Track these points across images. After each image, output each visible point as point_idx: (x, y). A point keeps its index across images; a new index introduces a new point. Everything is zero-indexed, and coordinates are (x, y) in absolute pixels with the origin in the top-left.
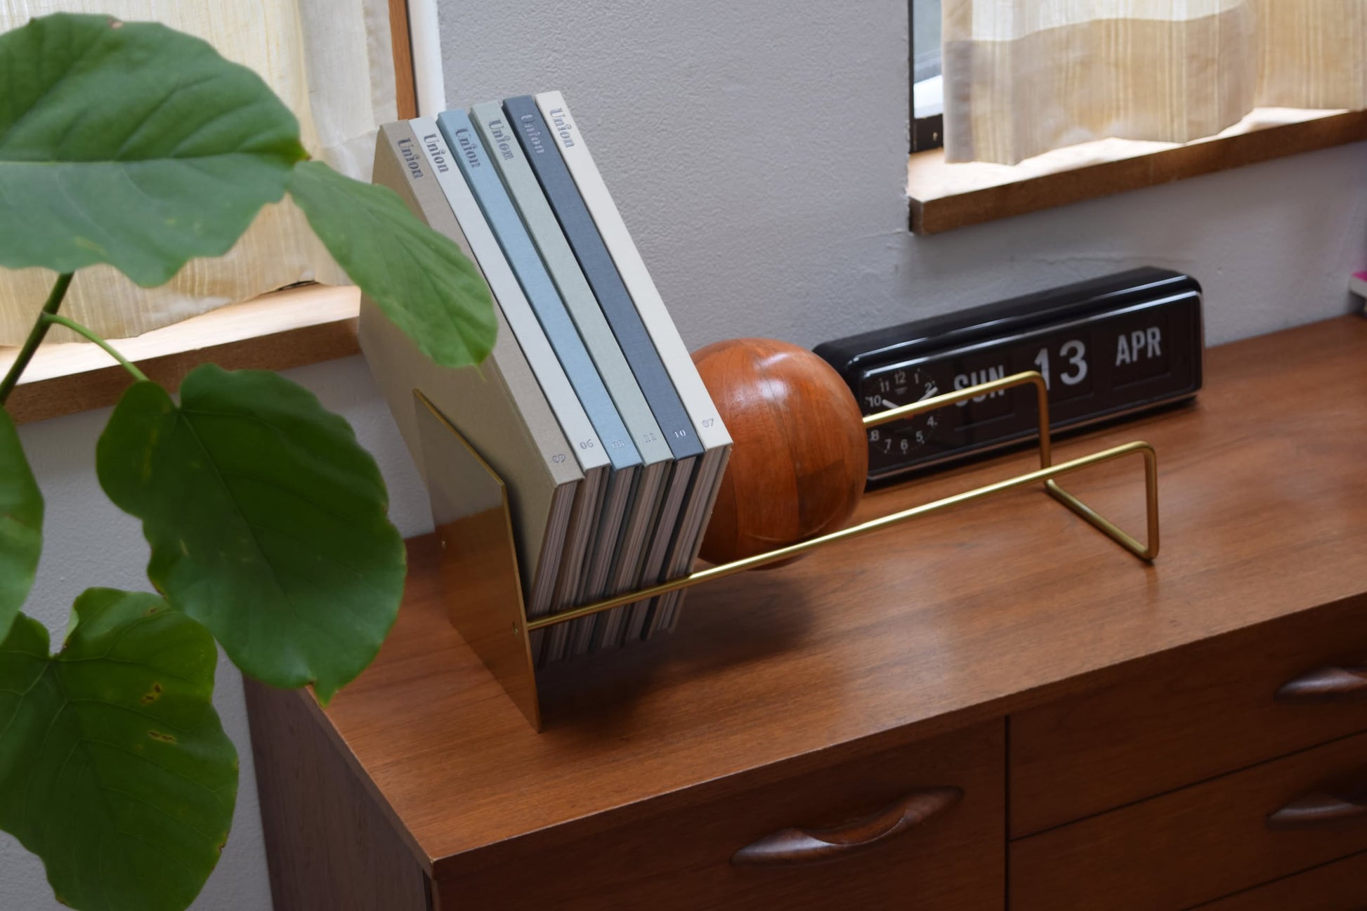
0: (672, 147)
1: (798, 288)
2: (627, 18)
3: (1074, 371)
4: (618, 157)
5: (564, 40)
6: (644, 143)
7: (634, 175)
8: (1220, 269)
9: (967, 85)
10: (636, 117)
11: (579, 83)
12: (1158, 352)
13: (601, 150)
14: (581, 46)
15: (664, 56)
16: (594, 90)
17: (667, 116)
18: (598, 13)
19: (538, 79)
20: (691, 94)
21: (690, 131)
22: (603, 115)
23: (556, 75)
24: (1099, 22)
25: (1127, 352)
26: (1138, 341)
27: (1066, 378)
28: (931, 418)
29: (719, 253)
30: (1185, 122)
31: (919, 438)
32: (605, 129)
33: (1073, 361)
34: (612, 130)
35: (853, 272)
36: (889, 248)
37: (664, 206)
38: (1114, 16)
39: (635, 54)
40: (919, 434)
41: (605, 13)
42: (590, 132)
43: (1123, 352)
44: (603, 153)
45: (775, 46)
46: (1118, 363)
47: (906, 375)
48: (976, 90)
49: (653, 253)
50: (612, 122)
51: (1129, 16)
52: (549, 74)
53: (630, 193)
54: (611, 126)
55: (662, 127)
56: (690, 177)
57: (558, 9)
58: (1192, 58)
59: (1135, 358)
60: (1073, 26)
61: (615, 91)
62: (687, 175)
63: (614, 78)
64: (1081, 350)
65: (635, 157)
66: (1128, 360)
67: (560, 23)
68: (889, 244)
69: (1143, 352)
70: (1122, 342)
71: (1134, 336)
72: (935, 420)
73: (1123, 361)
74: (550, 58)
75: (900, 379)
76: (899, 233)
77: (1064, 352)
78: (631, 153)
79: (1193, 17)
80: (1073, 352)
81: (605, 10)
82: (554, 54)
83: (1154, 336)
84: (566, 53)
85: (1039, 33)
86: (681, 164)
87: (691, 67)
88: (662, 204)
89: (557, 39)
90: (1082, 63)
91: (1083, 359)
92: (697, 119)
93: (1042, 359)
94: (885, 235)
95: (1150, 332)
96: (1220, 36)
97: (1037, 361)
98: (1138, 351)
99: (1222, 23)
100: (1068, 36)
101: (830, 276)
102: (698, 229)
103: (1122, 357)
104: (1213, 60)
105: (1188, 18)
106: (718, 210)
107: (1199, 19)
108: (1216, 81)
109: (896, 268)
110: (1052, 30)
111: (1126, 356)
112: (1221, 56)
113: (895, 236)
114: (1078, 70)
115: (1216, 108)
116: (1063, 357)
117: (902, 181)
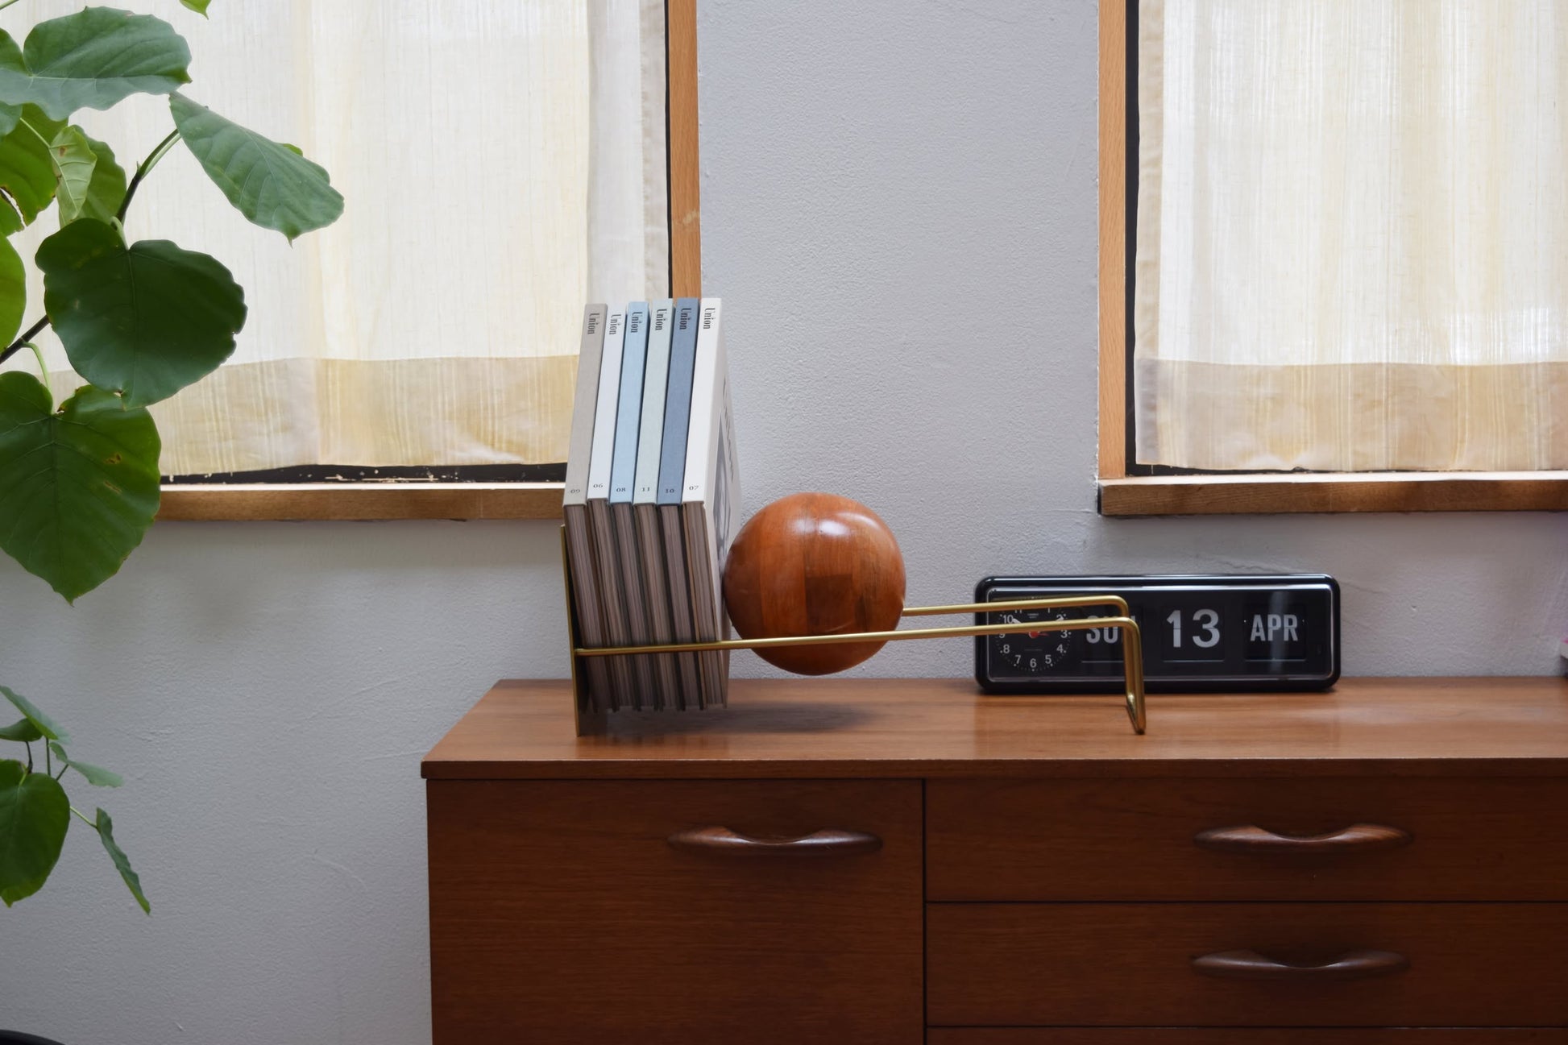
0: (886, 405)
1: (993, 542)
2: (853, 298)
3: (1206, 636)
4: (840, 405)
5: (801, 307)
6: (862, 398)
7: (852, 422)
8: (1414, 607)
9: (1154, 396)
10: (857, 377)
11: (811, 342)
12: (1295, 638)
13: (826, 397)
14: (814, 313)
15: (883, 331)
16: (823, 349)
17: (883, 380)
18: (831, 290)
19: (777, 334)
20: (904, 365)
21: (902, 395)
22: (829, 369)
23: (793, 332)
24: (1292, 367)
25: (1262, 631)
27: (1197, 640)
28: (1061, 646)
29: (922, 499)
30: (1350, 450)
31: (1048, 661)
32: (830, 382)
33: (1205, 626)
34: (836, 383)
35: (1043, 538)
36: (1078, 523)
37: (876, 452)
38: (1303, 364)
39: (859, 327)
40: (1047, 657)
41: (835, 291)
42: (817, 381)
43: (1258, 630)
44: (827, 400)
46: (1253, 638)
48: (1161, 402)
49: (865, 488)
50: (836, 377)
51: (1315, 363)
52: (787, 331)
53: (848, 436)
54: (836, 379)
55: (878, 387)
56: (899, 432)
57: (798, 283)
58: (1357, 396)
59: (1271, 638)
60: (1265, 367)
61: (841, 353)
63: (840, 342)
64: (1215, 618)
65: (854, 408)
66: (1263, 639)
67: (798, 294)
68: (1077, 521)
69: (1279, 634)
70: (1258, 620)
71: (1270, 618)
72: (1063, 648)
73: (1258, 638)
74: (788, 319)
76: (1088, 512)
77: (1197, 617)
78: (851, 404)
79: (1357, 361)
80: (1207, 619)
81: (836, 289)
82: (792, 316)
83: (1291, 622)
84: (802, 317)
85: (1229, 366)
86: (892, 420)
87: (905, 344)
88: (875, 449)
89: (795, 305)
90: (1273, 399)
91: (1216, 627)
92: (908, 386)
93: (1175, 619)
94: (1074, 512)
95: (1287, 618)
96: (1387, 383)
97: (1170, 620)
98: (1274, 632)
99: (1390, 372)
100: (1260, 375)
101: (1022, 537)
102: (905, 475)
103: (1257, 634)
104: (1380, 402)
105: (1354, 362)
106: (923, 463)
107: (1364, 364)
108: (1384, 421)
109: (1085, 542)
110: (1244, 367)
111: (1262, 634)
112: (1390, 402)
113: (1084, 514)
114: (1269, 404)
115: (1384, 444)
116: (1195, 621)
117: (1091, 469)
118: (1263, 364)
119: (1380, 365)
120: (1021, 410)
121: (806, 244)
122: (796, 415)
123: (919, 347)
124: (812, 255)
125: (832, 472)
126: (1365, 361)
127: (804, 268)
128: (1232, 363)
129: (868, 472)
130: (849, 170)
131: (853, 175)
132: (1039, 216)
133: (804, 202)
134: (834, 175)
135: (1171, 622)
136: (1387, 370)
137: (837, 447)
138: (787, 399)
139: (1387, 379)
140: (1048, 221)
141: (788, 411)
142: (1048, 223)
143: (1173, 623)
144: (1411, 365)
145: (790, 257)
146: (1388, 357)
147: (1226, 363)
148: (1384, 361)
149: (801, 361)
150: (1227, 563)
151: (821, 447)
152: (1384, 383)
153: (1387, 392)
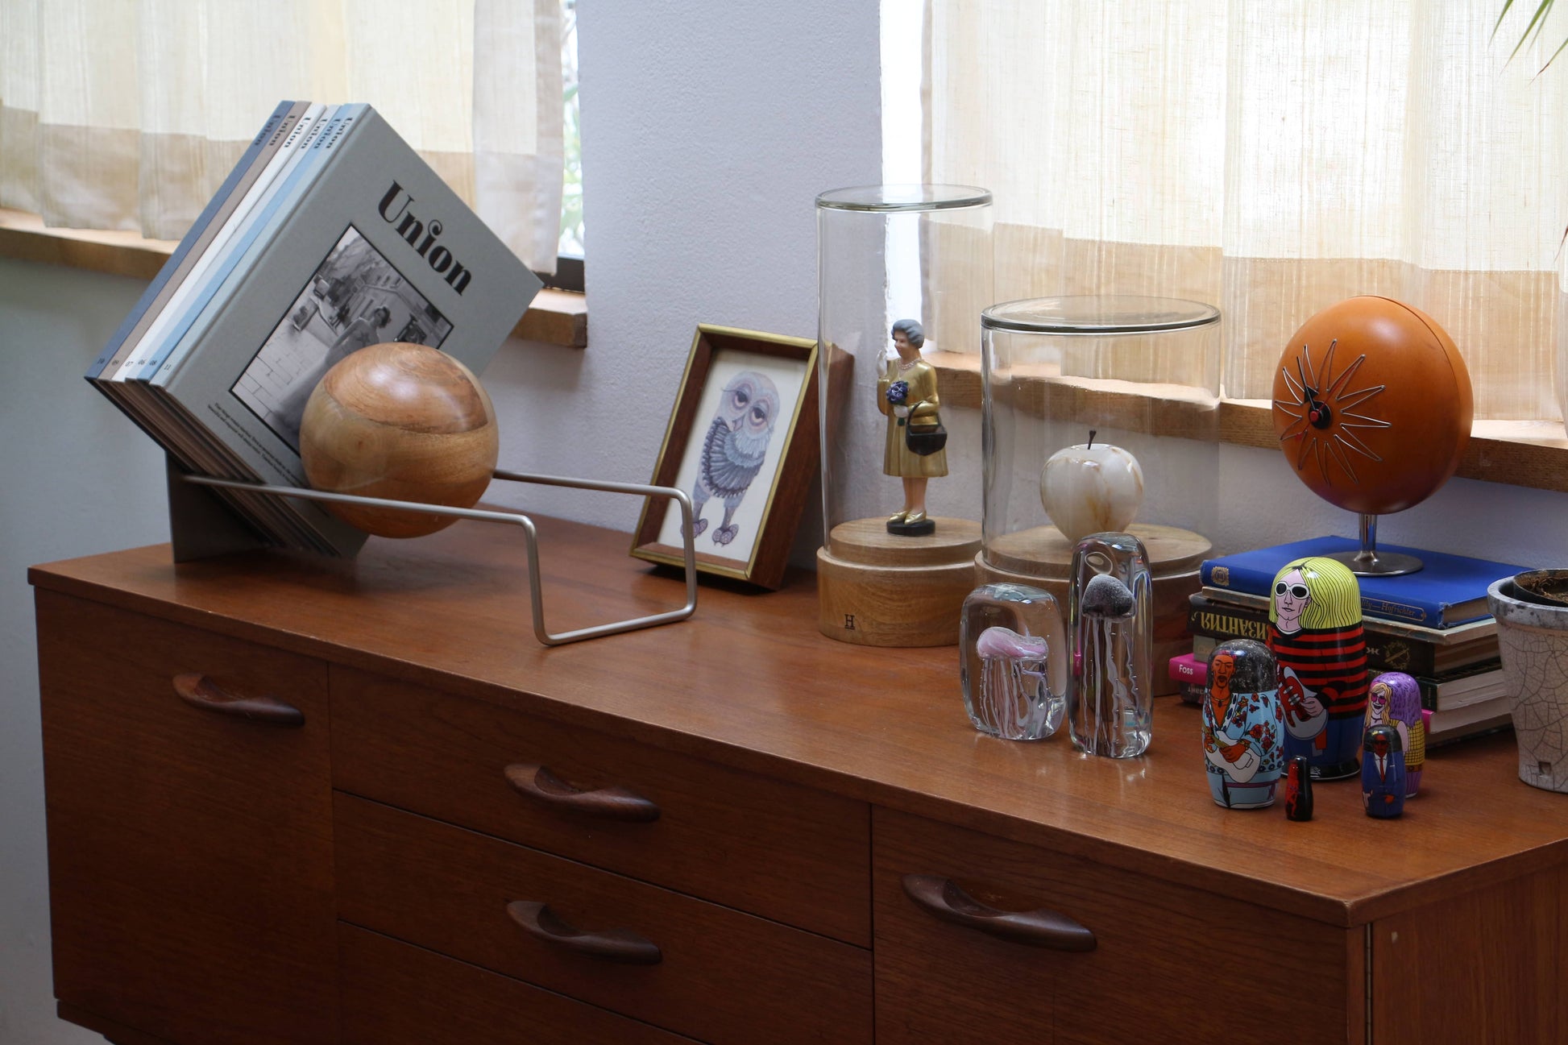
0: (717, 239)
9: (927, 260)
10: (695, 203)
11: (659, 158)
16: (669, 168)
18: (673, 101)
19: (635, 147)
22: (673, 192)
23: (646, 147)
32: (675, 206)
34: (679, 209)
48: (930, 268)
50: (679, 202)
52: (642, 145)
53: (689, 270)
56: (727, 271)
61: (682, 174)
63: (681, 163)
74: (642, 132)
82: (645, 128)
84: (652, 130)
87: (730, 169)
99: (1104, 254)
104: (1091, 291)
107: (1076, 240)
112: (1103, 290)
119: (1093, 242)
122: (650, 241)
123: (740, 174)
126: (1078, 236)
128: (1011, 222)
129: (705, 314)
136: (1100, 250)
137: (681, 281)
138: (643, 222)
139: (1100, 262)
141: (645, 236)
144: (1136, 245)
147: (1003, 222)
148: (1097, 238)
149: (652, 180)
151: (670, 280)
152: (1096, 265)
153: (1099, 277)
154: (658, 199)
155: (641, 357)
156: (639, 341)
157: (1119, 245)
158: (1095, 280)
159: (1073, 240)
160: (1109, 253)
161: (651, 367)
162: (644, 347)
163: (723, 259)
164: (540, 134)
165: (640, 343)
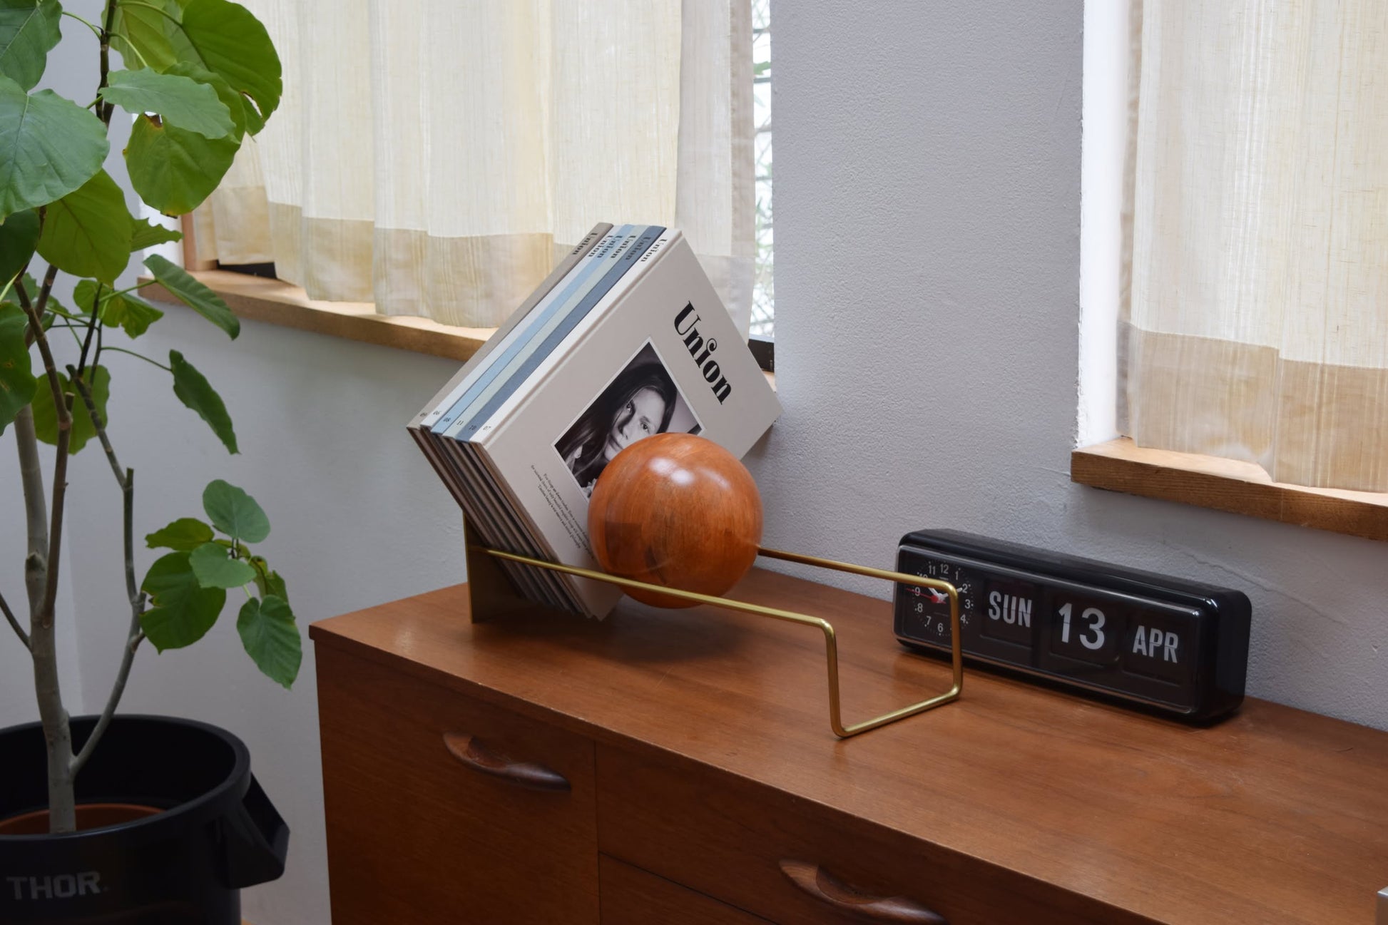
0: (906, 336)
1: (989, 490)
2: (882, 224)
3: (1092, 638)
5: (844, 229)
8: (1376, 647)
9: (1126, 363)
10: (885, 304)
11: (851, 264)
12: (1175, 660)
15: (904, 261)
16: (860, 272)
17: (904, 310)
19: (826, 252)
22: (864, 293)
23: (837, 253)
24: (1270, 348)
25: (1144, 644)
26: (1156, 639)
27: (1083, 638)
28: (964, 616)
29: (933, 435)
33: (1092, 626)
35: (1030, 494)
36: (1059, 485)
37: (899, 381)
41: (869, 216)
43: (1140, 643)
44: (862, 323)
45: (980, 278)
46: (1135, 650)
47: (949, 569)
48: (1129, 371)
49: (890, 415)
52: (834, 251)
53: (877, 362)
54: (868, 304)
56: (917, 364)
57: (841, 204)
58: (1287, 398)
59: (1151, 654)
60: (1243, 345)
62: (915, 362)
63: (872, 268)
64: (1102, 621)
66: (1145, 653)
68: (1059, 483)
69: (1159, 650)
70: (1141, 631)
71: (1154, 632)
72: (966, 618)
73: (1140, 651)
74: (834, 240)
75: (944, 569)
76: (1068, 476)
77: (1086, 615)
78: (880, 330)
80: (1094, 619)
81: (869, 214)
82: (837, 237)
83: (1172, 642)
84: (844, 239)
85: (1204, 340)
88: (898, 379)
89: (839, 226)
90: (1247, 383)
91: (1102, 629)
92: (924, 319)
93: (1066, 612)
94: (1057, 473)
95: (1169, 635)
96: (1321, 388)
97: (1062, 612)
98: (1155, 648)
99: (1326, 376)
100: (1238, 353)
101: (1013, 490)
102: (920, 408)
103: (1140, 647)
104: (1311, 409)
105: (1287, 359)
106: (934, 399)
107: (1297, 362)
108: (1314, 431)
109: (1065, 506)
110: (1220, 342)
111: (1143, 647)
112: (1324, 410)
113: (1065, 477)
114: (1243, 388)
115: (1312, 458)
116: (1084, 618)
117: (1071, 430)
118: (1240, 341)
119: (1315, 365)
120: (1013, 358)
121: (847, 167)
122: (839, 334)
123: (932, 281)
124: (852, 178)
125: (865, 394)
126: (1299, 358)
127: (846, 191)
128: (1209, 336)
129: (892, 400)
130: (880, 94)
131: (882, 100)
132: (1031, 155)
133: (846, 124)
134: (868, 99)
135: (1062, 615)
136: (1322, 372)
137: (869, 370)
138: (833, 318)
139: (1322, 383)
140: (1039, 162)
141: (834, 330)
142: (1040, 163)
143: (1064, 616)
144: (1359, 368)
145: (836, 178)
146: (1324, 358)
147: (1201, 336)
148: (1320, 362)
149: (843, 282)
150: (1192, 556)
151: (858, 369)
152: (1317, 387)
153: (1321, 397)
154: (848, 299)
155: (829, 433)
156: (826, 420)
157: (1341, 368)
158: (1316, 400)
159: (1293, 361)
160: (1331, 375)
161: (837, 442)
162: (832, 425)
163: (912, 354)
164: (735, 238)
165: (827, 421)
